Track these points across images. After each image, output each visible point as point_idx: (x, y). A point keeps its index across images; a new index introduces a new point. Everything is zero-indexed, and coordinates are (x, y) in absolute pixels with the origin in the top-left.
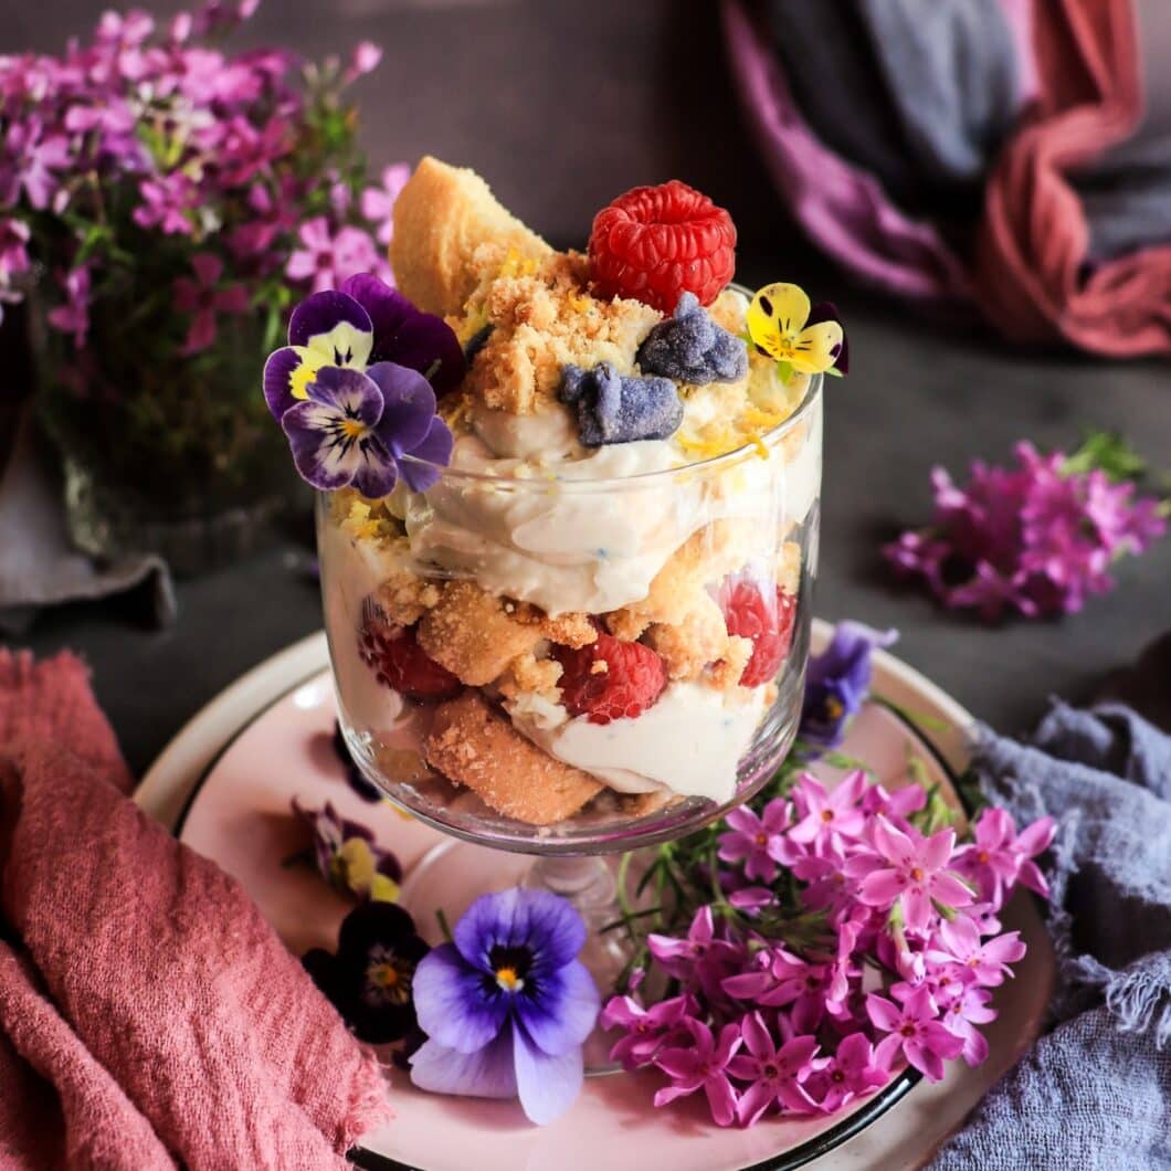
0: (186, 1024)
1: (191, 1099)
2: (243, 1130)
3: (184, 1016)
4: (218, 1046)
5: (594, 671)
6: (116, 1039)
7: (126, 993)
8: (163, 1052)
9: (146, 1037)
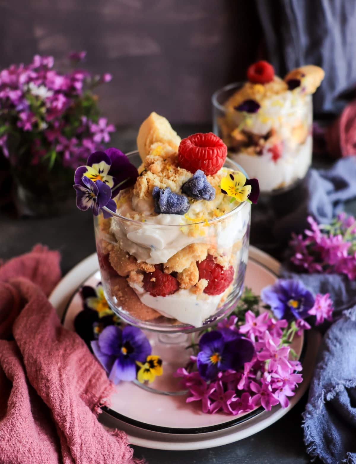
0: (57, 371)
1: (55, 394)
2: (69, 406)
3: (57, 368)
4: (65, 379)
5: (151, 280)
6: (36, 371)
7: (41, 358)
8: (49, 379)
9: (45, 372)
